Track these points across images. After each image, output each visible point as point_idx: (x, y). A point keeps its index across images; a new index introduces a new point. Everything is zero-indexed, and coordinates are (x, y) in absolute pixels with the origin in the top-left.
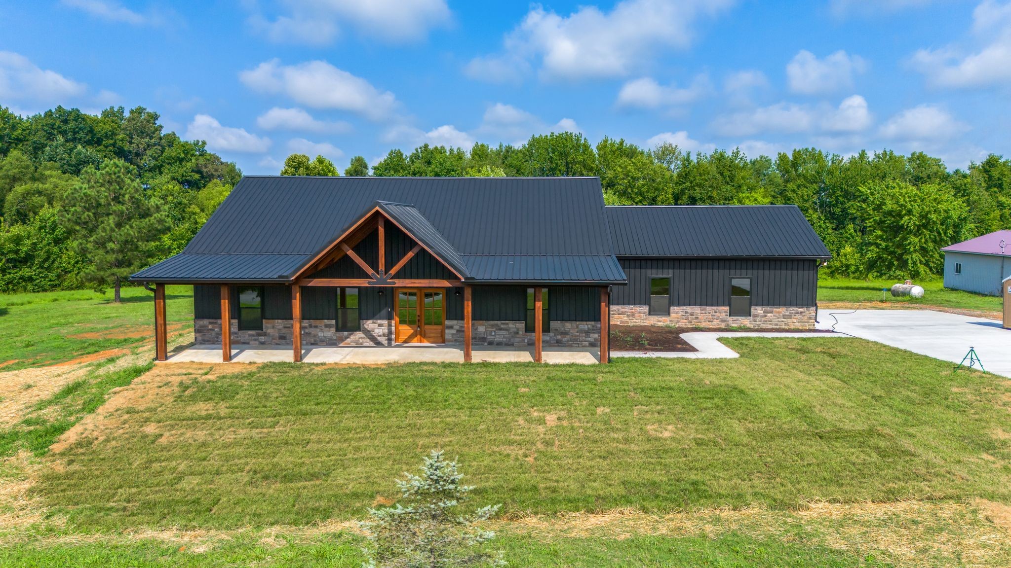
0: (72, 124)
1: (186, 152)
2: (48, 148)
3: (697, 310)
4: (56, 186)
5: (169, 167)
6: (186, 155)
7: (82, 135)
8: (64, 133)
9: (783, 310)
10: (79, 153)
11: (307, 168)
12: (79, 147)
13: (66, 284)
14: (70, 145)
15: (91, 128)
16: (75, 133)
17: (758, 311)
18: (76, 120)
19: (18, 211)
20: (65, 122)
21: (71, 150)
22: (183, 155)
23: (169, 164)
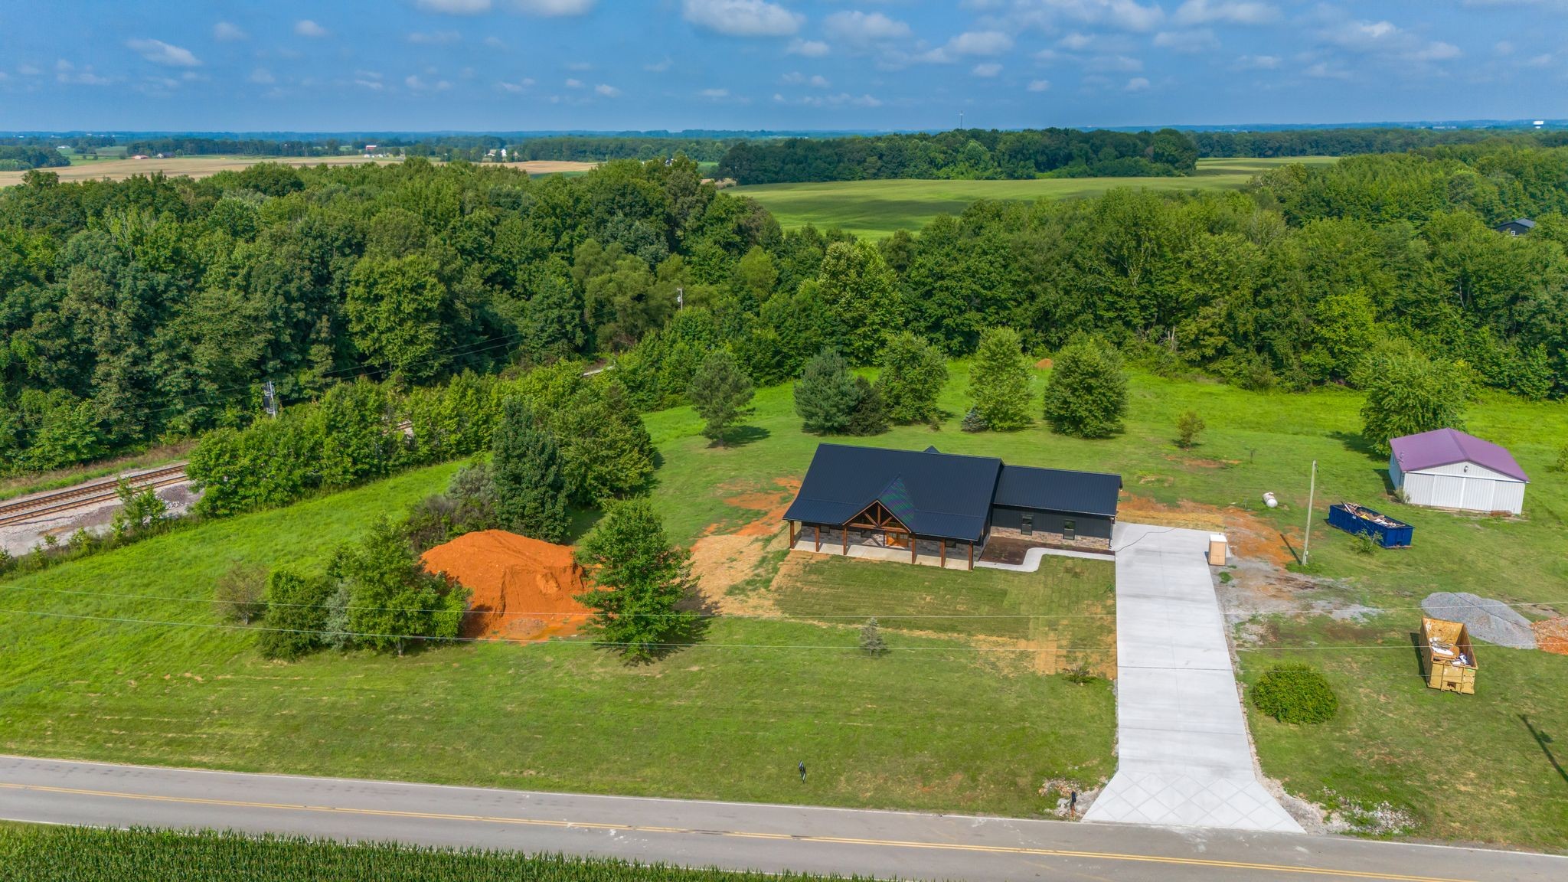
0: (629, 198)
1: (727, 212)
2: (609, 224)
3: (1046, 534)
4: (627, 277)
5: (711, 228)
6: (727, 214)
7: (637, 208)
8: (622, 208)
9: (1092, 539)
10: (637, 230)
11: (848, 259)
12: (637, 223)
13: (665, 403)
14: (628, 220)
15: (645, 200)
16: (631, 206)
17: (1079, 538)
18: (632, 194)
19: (596, 299)
20: (623, 195)
21: (631, 226)
22: (724, 216)
23: (712, 225)
